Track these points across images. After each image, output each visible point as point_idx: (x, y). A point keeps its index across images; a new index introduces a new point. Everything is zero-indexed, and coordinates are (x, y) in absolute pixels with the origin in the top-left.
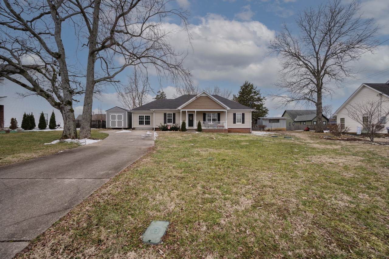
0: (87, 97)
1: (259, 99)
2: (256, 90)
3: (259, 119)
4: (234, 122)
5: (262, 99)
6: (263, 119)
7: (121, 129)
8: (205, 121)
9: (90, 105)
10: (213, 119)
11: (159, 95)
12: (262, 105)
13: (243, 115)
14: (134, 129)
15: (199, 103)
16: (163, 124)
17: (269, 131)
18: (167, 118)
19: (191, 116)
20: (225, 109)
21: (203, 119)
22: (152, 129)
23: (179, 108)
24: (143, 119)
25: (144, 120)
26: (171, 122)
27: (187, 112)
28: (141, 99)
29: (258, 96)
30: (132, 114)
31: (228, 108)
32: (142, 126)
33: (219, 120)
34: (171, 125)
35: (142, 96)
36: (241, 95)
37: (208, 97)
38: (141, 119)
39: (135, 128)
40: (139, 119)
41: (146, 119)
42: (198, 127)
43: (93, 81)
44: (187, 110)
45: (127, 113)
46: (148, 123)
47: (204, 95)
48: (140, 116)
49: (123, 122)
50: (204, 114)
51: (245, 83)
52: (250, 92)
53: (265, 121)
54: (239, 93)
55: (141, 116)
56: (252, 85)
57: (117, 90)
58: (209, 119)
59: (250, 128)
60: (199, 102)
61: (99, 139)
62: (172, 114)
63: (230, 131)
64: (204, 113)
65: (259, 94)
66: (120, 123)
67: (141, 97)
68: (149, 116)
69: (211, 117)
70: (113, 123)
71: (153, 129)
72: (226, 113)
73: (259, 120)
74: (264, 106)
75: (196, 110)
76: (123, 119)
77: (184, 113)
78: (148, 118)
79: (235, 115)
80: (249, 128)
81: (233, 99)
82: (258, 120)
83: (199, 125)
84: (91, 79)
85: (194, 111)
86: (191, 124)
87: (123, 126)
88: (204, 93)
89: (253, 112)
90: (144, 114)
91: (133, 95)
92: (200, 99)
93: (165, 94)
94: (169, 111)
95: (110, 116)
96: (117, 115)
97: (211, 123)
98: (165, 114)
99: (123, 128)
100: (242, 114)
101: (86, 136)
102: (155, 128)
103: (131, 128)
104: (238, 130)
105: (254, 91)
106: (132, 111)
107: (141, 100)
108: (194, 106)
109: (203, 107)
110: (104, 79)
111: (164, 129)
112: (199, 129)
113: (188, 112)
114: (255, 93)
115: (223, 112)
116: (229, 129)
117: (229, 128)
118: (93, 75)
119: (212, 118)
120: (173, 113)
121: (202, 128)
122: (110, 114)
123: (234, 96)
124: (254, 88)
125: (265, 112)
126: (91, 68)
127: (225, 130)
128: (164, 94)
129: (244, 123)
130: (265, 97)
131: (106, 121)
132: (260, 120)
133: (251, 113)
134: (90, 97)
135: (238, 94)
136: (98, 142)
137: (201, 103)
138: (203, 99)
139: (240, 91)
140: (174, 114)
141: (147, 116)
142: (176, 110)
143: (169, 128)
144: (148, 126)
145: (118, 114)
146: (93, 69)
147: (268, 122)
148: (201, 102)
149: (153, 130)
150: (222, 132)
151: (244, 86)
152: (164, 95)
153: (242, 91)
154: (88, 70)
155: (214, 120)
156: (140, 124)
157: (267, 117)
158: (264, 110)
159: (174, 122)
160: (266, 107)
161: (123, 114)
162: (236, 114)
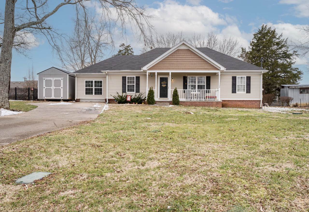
0: (4, 50)
1: (286, 56)
2: (281, 39)
3: (283, 87)
4: (234, 91)
5: (291, 55)
6: (289, 87)
7: (59, 100)
8: (187, 89)
9: (8, 62)
10: (198, 86)
11: (123, 51)
12: (290, 64)
13: (249, 79)
14: (78, 101)
15: (176, 61)
16: (121, 94)
17: (296, 106)
18: (127, 84)
19: (164, 80)
20: (218, 70)
21: (184, 86)
22: (104, 101)
23: (145, 68)
24: (92, 86)
25: (94, 88)
26: (133, 91)
27: (156, 74)
28: (95, 56)
29: (284, 49)
30: (76, 78)
31: (223, 68)
32: (89, 97)
33: (208, 87)
34: (132, 94)
35: (96, 52)
36: (254, 48)
37: (189, 51)
38: (89, 86)
39: (79, 99)
40: (86, 86)
41: (95, 86)
42: (173, 98)
43: (13, 28)
44: (156, 72)
45: (68, 76)
46: (99, 92)
47: (183, 48)
48: (86, 82)
49: (62, 90)
50: (185, 78)
51: (261, 29)
52: (270, 42)
53: (292, 90)
54: (251, 45)
55: (89, 82)
56: (274, 32)
57: (51, 42)
58: (192, 86)
59: (260, 101)
60: (175, 59)
61: (20, 111)
62: (134, 77)
63: (224, 104)
64: (184, 75)
65: (286, 46)
66: (57, 91)
67: (94, 54)
68: (101, 82)
69: (195, 82)
70: (49, 91)
71: (106, 101)
72: (219, 76)
73: (283, 89)
74: (293, 66)
75: (170, 72)
76: (62, 86)
77: (152, 75)
78: (99, 84)
79: (234, 79)
80: (258, 101)
81: (242, 55)
82: (281, 89)
83: (175, 95)
84: (10, 25)
85: (168, 74)
86: (164, 93)
87: (61, 97)
88: (183, 44)
89: (264, 74)
90: (94, 78)
91: (81, 50)
92: (178, 54)
93: (132, 49)
94: (130, 74)
95: (44, 81)
96: (53, 79)
97: (196, 92)
98: (124, 78)
99: (63, 100)
100: (247, 77)
101: (3, 105)
102: (109, 100)
103: (74, 100)
104: (239, 103)
105: (277, 41)
106: (75, 74)
107: (95, 58)
108: (168, 65)
109: (181, 67)
110: (29, 25)
111: (122, 101)
112: (176, 101)
113: (159, 74)
114: (278, 44)
115: (215, 74)
116: (225, 102)
117: (223, 101)
118: (13, 19)
119: (197, 84)
120: (136, 77)
121: (179, 99)
122: (44, 78)
123: (243, 49)
124: (277, 37)
125: (296, 76)
126: (10, 9)
127: (218, 103)
128: (130, 48)
129: (250, 92)
130: (296, 52)
131: (37, 90)
132: (285, 89)
133: (262, 76)
134: (8, 50)
135: (249, 47)
136: (18, 114)
137: (178, 61)
138: (182, 54)
139: (253, 42)
140: (138, 78)
141: (98, 82)
142: (140, 72)
143: (129, 99)
144: (98, 97)
145: (55, 79)
146: (13, 11)
147: (297, 92)
148: (178, 59)
149: (105, 103)
150: (212, 106)
151: (260, 33)
152: (130, 50)
153: (256, 42)
154: (6, 12)
155: (200, 87)
156: (87, 93)
157: (299, 84)
158: (295, 72)
159: (138, 91)
160: (298, 69)
161: (63, 78)
162: (236, 77)
